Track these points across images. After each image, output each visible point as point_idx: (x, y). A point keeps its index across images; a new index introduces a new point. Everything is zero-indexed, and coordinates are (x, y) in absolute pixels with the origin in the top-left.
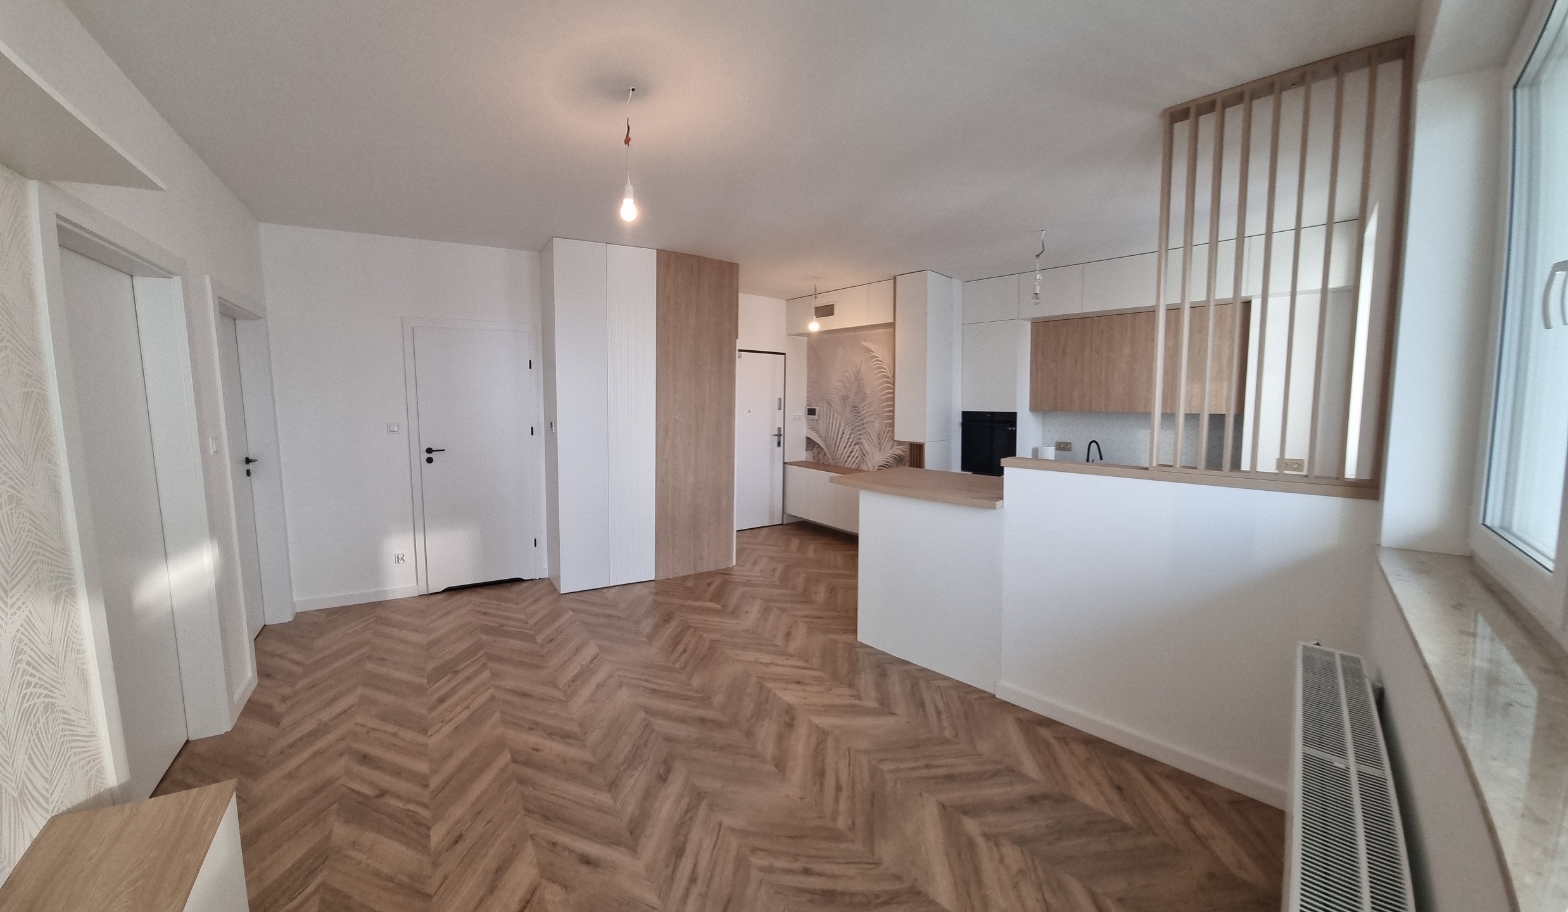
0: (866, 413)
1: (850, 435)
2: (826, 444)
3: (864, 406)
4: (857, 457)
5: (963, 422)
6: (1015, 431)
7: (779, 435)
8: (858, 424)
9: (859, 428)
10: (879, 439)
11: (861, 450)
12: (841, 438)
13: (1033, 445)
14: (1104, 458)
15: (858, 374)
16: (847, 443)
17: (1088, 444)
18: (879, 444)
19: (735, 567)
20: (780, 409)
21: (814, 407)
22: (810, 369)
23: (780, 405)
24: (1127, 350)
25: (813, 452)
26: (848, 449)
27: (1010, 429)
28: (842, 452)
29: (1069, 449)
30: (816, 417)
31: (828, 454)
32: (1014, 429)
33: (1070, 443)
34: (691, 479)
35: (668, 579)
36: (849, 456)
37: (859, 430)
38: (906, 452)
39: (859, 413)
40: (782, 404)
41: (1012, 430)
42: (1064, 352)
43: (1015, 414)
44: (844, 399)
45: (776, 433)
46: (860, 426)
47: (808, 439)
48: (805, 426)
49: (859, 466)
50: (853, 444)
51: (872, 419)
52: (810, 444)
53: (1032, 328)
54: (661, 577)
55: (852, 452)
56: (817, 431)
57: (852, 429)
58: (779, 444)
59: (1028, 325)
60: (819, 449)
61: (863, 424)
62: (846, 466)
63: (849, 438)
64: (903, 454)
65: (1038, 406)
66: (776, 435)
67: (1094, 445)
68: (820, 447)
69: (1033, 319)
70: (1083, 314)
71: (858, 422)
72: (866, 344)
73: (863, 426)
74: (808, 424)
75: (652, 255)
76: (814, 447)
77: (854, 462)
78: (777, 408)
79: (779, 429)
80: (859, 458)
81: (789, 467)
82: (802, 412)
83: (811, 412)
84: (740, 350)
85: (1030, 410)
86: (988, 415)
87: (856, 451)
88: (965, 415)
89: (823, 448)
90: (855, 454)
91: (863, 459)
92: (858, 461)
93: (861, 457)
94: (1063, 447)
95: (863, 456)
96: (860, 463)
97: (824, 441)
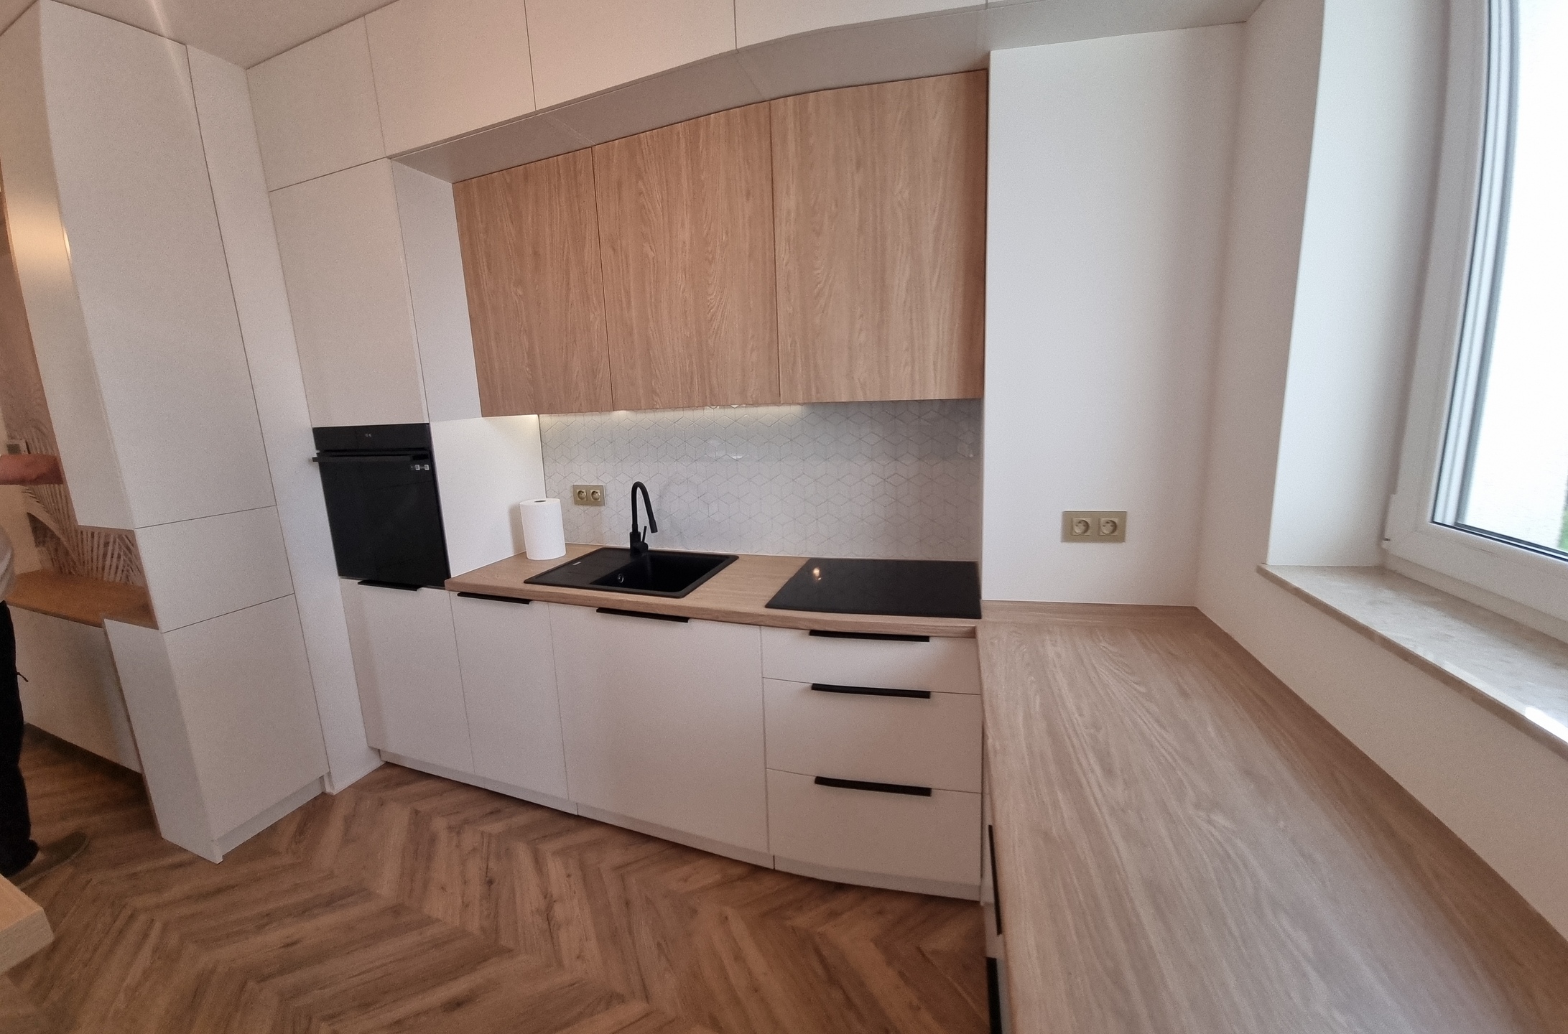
2: (62, 529)
4: (119, 557)
5: (319, 454)
6: (433, 473)
17: (631, 491)
24: (685, 235)
25: (49, 549)
27: (418, 468)
28: (91, 544)
29: (599, 502)
31: (70, 552)
32: (427, 467)
33: (602, 488)
41: (424, 471)
42: (536, 253)
43: (422, 432)
47: (33, 519)
52: (37, 528)
53: (456, 195)
55: (107, 545)
59: (448, 187)
60: (54, 541)
68: (53, 536)
76: (45, 535)
86: (367, 435)
87: (114, 542)
88: (321, 435)
89: (59, 539)
90: (113, 550)
91: (131, 561)
92: (124, 567)
93: (125, 554)
94: (588, 497)
95: (127, 552)
96: (128, 571)
97: (57, 521)
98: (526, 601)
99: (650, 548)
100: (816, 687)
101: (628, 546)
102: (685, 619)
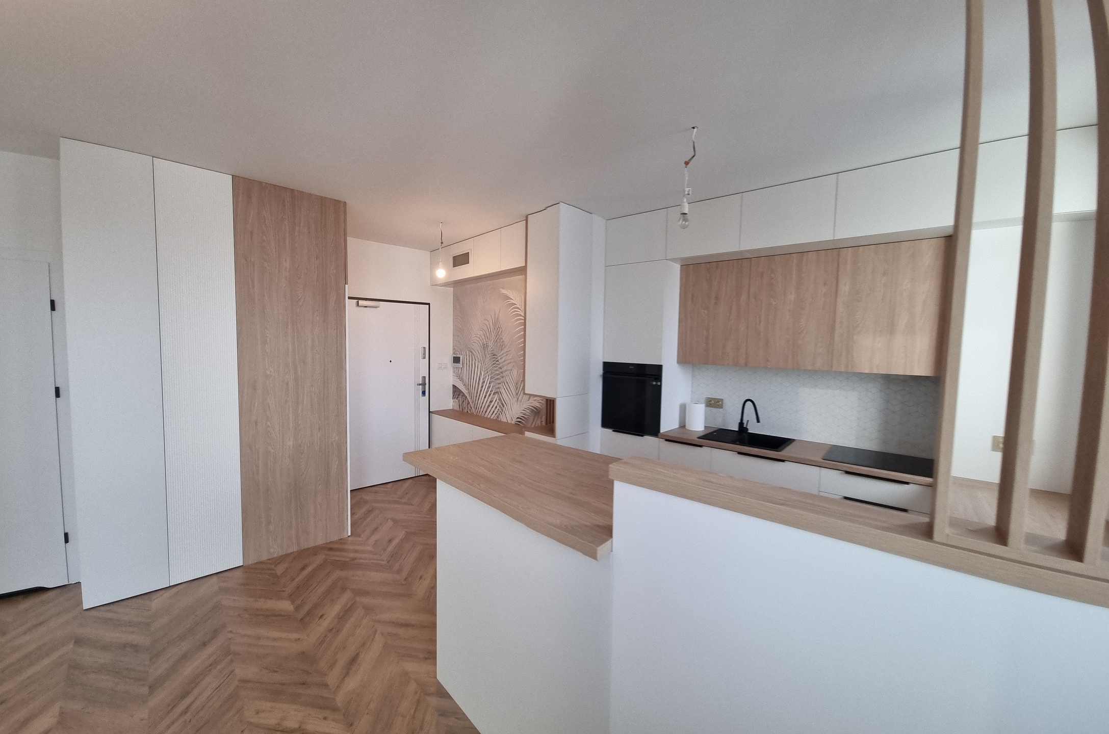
0: (504, 361)
1: (490, 383)
2: (469, 393)
3: (503, 354)
4: (496, 407)
5: (604, 373)
6: (660, 386)
7: (424, 384)
8: (497, 372)
9: (498, 377)
10: (517, 389)
11: (500, 399)
12: (482, 387)
13: (681, 400)
14: (761, 420)
15: (496, 322)
16: (487, 393)
17: (743, 402)
18: (517, 394)
19: (350, 539)
20: (424, 358)
21: (458, 356)
22: (455, 319)
23: (424, 354)
24: (792, 297)
25: (459, 401)
26: (488, 398)
27: (654, 383)
28: (483, 402)
29: (721, 407)
30: (460, 365)
31: (471, 403)
32: (659, 384)
33: (722, 400)
34: (290, 443)
35: (261, 563)
36: (489, 406)
37: (498, 379)
38: (543, 404)
39: (498, 361)
40: (427, 353)
41: (656, 385)
42: (717, 298)
43: (660, 368)
44: (485, 347)
45: (421, 383)
46: (499, 374)
47: (454, 387)
48: (452, 374)
49: (498, 417)
50: (493, 393)
51: (509, 367)
52: (456, 391)
53: (681, 270)
54: (251, 561)
55: (491, 402)
56: (461, 379)
57: (491, 378)
58: (424, 393)
59: (677, 267)
60: (464, 397)
61: (502, 373)
62: (486, 416)
63: (489, 387)
64: (538, 406)
65: (686, 358)
66: (420, 385)
67: (749, 404)
68: (464, 395)
69: (682, 259)
70: (741, 252)
71: (497, 370)
72: (504, 291)
73: (501, 375)
74: (454, 372)
75: (226, 182)
76: (459, 395)
77: (494, 412)
78: (421, 356)
79: (424, 377)
80: (498, 407)
81: (434, 416)
82: (449, 360)
83: (456, 360)
84: (349, 298)
85: (678, 363)
86: (630, 367)
87: (496, 401)
88: (607, 365)
89: (466, 397)
90: (494, 404)
91: (502, 410)
92: (497, 412)
93: (500, 407)
94: (713, 403)
95: (502, 406)
96: (499, 414)
97: (468, 389)
98: (701, 446)
99: (749, 431)
100: (846, 498)
101: (737, 429)
102: (783, 461)
